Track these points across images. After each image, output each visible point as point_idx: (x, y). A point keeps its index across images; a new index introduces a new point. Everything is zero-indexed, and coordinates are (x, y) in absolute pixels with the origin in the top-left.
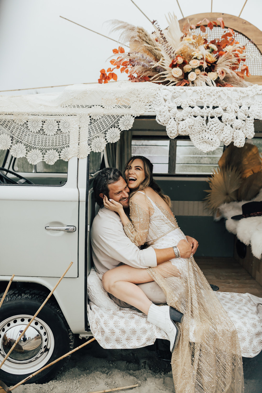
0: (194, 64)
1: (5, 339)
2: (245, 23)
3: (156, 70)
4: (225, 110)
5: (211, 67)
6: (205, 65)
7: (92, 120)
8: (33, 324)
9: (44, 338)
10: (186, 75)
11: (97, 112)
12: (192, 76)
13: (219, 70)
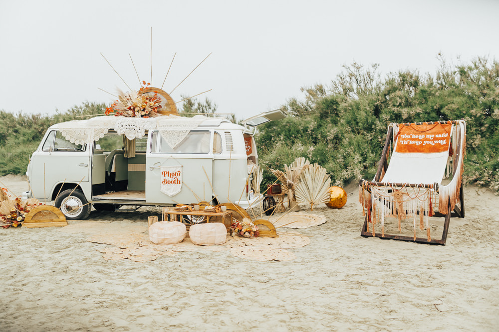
0: (137, 109)
1: (67, 206)
2: (163, 91)
3: (125, 110)
4: (136, 127)
5: (144, 110)
6: (142, 109)
7: (95, 130)
8: (76, 200)
9: (80, 205)
10: (134, 112)
11: (97, 127)
12: (136, 113)
13: (146, 111)
